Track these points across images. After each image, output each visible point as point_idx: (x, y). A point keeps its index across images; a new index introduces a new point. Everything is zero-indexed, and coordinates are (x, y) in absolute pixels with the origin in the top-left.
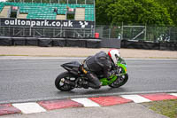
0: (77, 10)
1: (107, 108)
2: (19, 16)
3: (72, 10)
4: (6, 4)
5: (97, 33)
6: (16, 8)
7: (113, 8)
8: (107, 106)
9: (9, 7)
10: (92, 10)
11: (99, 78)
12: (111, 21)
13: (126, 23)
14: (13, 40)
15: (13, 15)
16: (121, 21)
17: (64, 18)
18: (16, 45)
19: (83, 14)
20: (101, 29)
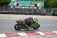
0: (38, 3)
1: (47, 35)
2: (20, 5)
3: (36, 3)
4: (15, 1)
5: (44, 11)
6: (19, 2)
7: (50, 3)
8: (48, 34)
9: (16, 2)
10: (43, 3)
11: (29, 26)
12: (49, 7)
13: (54, 8)
14: (17, 13)
15: (18, 5)
16: (52, 7)
17: (34, 6)
18: (19, 14)
19: (40, 4)
20: (46, 9)
